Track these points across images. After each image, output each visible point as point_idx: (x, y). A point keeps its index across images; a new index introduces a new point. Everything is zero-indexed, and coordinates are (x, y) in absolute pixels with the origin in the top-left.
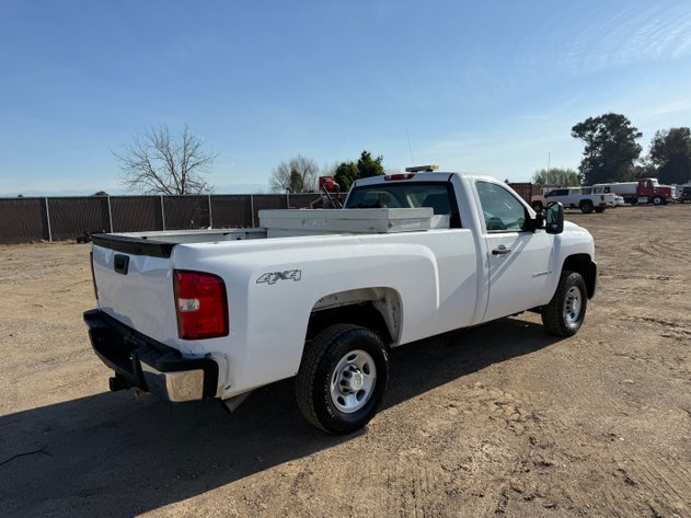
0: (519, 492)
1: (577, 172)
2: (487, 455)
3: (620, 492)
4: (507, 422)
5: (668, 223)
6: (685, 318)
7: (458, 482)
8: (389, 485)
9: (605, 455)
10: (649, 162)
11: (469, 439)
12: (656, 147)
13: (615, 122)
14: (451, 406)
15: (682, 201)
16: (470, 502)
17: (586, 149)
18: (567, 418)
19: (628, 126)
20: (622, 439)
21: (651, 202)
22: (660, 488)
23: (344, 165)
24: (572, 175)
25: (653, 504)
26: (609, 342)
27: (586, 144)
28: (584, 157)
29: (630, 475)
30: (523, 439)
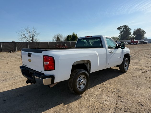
0: (118, 108)
1: (118, 37)
2: (109, 100)
3: (140, 107)
4: (112, 92)
5: (138, 48)
6: (146, 68)
7: (104, 106)
8: (88, 108)
9: (135, 99)
10: (133, 36)
11: (104, 96)
12: (134, 32)
13: (126, 27)
14: (99, 89)
15: (140, 44)
16: (107, 111)
17: (120, 33)
18: (125, 91)
19: (129, 28)
20: (138, 95)
21: (134, 44)
22: (148, 106)
23: (69, 35)
24: (117, 38)
25: (147, 110)
26: (131, 74)
27: (120, 32)
28: (120, 34)
29: (141, 103)
30: (117, 96)
